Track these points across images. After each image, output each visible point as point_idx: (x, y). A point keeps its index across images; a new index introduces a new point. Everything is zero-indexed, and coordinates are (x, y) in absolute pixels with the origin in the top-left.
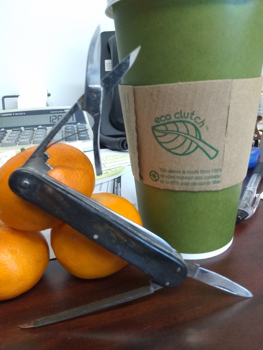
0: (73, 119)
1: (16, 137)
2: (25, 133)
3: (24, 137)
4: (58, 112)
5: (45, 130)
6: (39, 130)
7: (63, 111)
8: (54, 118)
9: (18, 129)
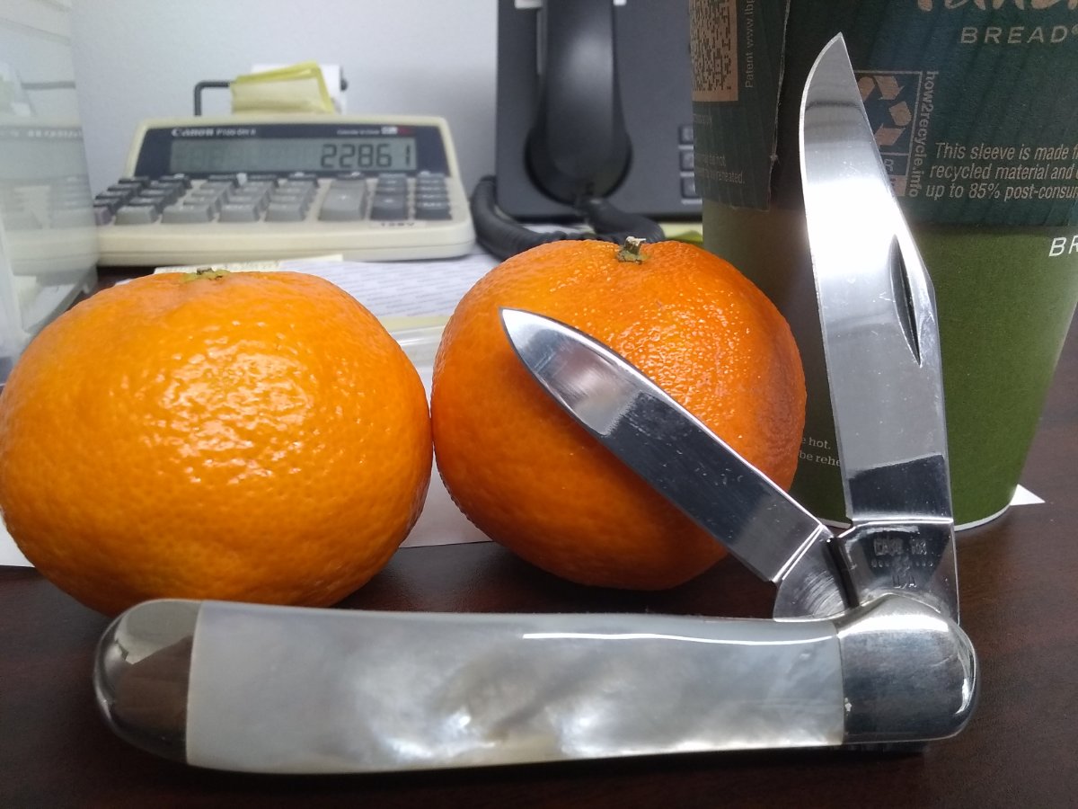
0: (408, 160)
1: (215, 199)
2: (247, 190)
3: (240, 199)
4: (362, 132)
5: (310, 184)
6: (294, 183)
7: (377, 132)
8: (348, 151)
9: (226, 177)
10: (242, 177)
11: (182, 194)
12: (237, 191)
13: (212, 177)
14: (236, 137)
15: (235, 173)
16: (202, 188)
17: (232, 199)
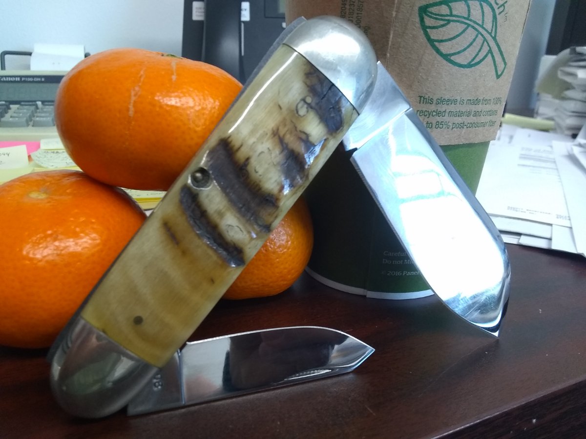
1: (28, 114)
2: (45, 110)
3: (43, 115)
9: (30, 103)
10: (39, 103)
11: (6, 113)
12: (38, 111)
13: (22, 103)
14: (33, 82)
15: (35, 101)
16: (18, 109)
17: (36, 115)
